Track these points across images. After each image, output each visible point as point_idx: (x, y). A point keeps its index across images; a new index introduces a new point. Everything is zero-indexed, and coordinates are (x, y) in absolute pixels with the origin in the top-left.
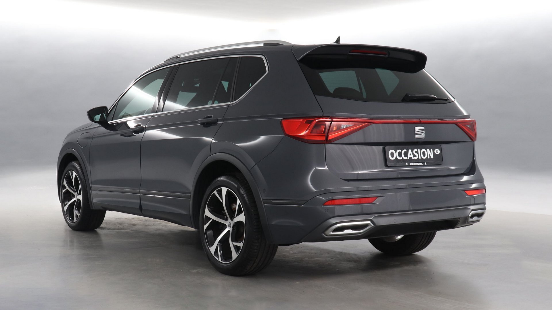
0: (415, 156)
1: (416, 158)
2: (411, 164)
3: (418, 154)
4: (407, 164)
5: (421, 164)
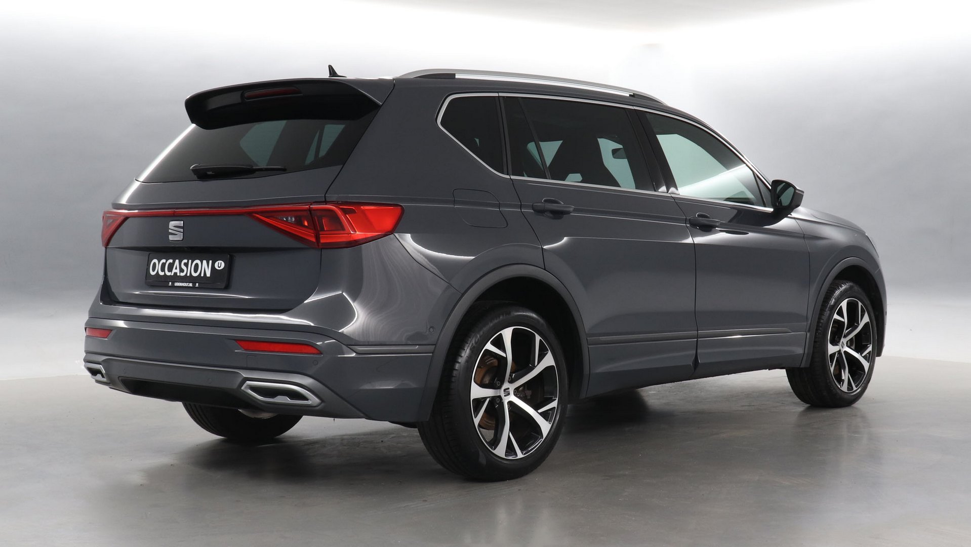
0: (182, 270)
1: (182, 274)
2: (177, 284)
3: (187, 267)
4: (170, 283)
5: (191, 285)
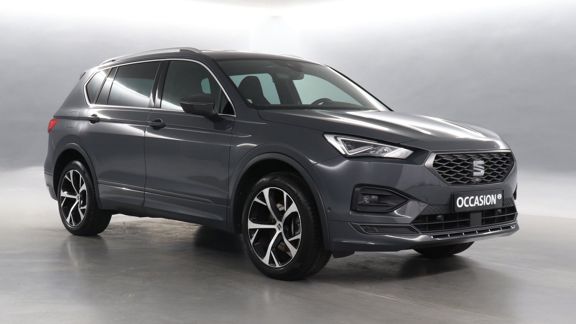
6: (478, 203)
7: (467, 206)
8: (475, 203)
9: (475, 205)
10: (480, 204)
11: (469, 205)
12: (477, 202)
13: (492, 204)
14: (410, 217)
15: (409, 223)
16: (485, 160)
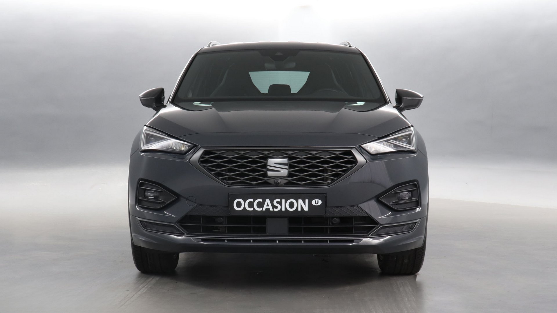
6: (270, 207)
7: (252, 209)
8: (265, 207)
9: (264, 209)
10: (274, 209)
11: (254, 209)
12: (268, 205)
13: (299, 209)
14: (174, 216)
15: (174, 222)
16: (290, 158)
